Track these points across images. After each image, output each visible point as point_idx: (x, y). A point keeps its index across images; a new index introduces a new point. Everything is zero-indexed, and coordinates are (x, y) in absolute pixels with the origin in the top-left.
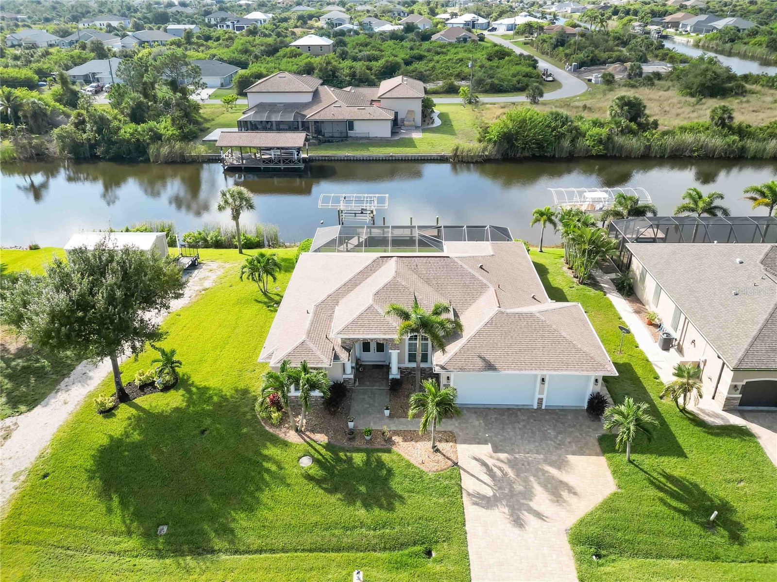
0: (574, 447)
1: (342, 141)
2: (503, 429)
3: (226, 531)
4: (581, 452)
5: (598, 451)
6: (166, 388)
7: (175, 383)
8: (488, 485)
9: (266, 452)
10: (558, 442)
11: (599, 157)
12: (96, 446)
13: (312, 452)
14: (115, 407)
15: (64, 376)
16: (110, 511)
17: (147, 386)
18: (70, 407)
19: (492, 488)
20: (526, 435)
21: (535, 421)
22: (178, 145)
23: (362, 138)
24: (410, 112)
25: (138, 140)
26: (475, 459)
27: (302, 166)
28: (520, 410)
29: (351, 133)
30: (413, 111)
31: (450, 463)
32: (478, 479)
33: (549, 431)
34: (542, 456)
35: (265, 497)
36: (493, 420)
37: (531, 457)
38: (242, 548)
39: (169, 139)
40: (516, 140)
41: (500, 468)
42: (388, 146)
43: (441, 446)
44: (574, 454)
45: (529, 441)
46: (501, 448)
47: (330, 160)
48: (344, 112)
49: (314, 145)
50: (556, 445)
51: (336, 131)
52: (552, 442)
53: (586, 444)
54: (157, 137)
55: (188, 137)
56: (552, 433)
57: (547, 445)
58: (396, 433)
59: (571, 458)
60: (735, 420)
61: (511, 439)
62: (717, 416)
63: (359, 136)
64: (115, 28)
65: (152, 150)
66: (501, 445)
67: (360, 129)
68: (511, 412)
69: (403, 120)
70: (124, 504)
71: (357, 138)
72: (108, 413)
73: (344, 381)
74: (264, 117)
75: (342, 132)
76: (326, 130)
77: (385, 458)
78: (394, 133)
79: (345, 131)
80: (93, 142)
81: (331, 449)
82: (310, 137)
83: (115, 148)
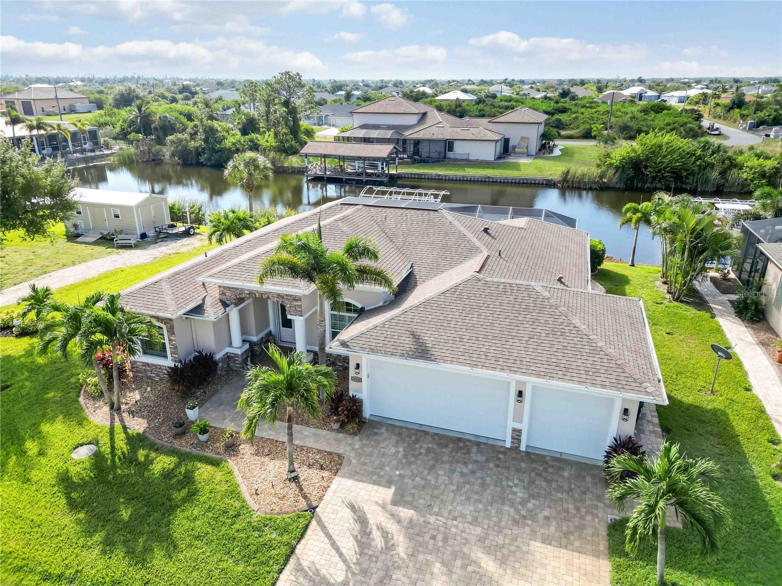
0: (553, 529)
1: (439, 161)
2: (432, 468)
4: (564, 541)
5: (601, 548)
8: (345, 561)
10: (523, 512)
17: (2, 329)
19: (349, 567)
20: (467, 486)
21: (497, 466)
23: (459, 160)
24: (524, 139)
26: (352, 507)
28: (478, 444)
29: (450, 155)
30: (527, 138)
31: (303, 504)
32: (333, 544)
33: (515, 489)
34: (478, 530)
36: (423, 451)
37: (457, 527)
40: (646, 167)
41: (385, 535)
42: (488, 168)
44: (546, 540)
45: (468, 499)
46: (409, 499)
48: (448, 133)
49: (408, 163)
50: (517, 517)
51: (433, 151)
52: (512, 510)
53: (581, 528)
57: (499, 512)
59: (537, 547)
61: (436, 487)
63: (458, 157)
66: (413, 495)
67: (460, 150)
68: (461, 444)
69: (514, 147)
71: (455, 160)
73: (228, 357)
74: (361, 133)
75: (440, 153)
76: (424, 150)
77: (203, 471)
78: (499, 158)
79: (443, 151)
80: (200, 150)
81: (136, 441)
82: (405, 156)
83: (217, 156)
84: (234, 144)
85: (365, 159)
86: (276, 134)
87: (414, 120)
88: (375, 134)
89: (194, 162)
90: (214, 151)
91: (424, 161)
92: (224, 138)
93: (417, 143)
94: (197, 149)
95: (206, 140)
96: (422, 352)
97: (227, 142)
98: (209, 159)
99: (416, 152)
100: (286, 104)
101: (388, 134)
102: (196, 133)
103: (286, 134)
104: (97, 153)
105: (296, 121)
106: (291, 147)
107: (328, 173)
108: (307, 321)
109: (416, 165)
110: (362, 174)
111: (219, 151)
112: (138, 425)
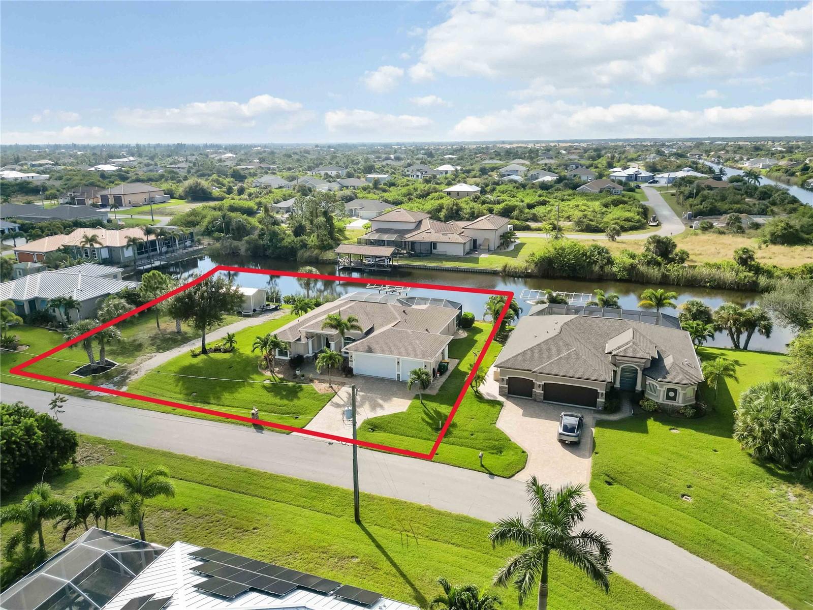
1: (427, 256)
3: (219, 398)
4: (402, 398)
5: (411, 398)
6: (225, 351)
7: (232, 350)
8: (344, 401)
9: (252, 376)
11: (621, 280)
12: (183, 365)
13: (272, 379)
14: (199, 355)
15: (185, 343)
16: (177, 386)
17: (217, 350)
18: (180, 353)
20: (381, 388)
21: (392, 384)
22: (316, 251)
23: (440, 255)
24: (486, 240)
25: (292, 247)
27: (389, 270)
28: (388, 380)
29: (434, 251)
30: (488, 239)
31: (333, 392)
32: (341, 399)
34: (380, 396)
35: (240, 390)
36: (370, 381)
37: (376, 396)
38: (222, 404)
39: (311, 248)
40: (554, 263)
42: (458, 261)
43: (334, 386)
44: (398, 397)
45: (380, 391)
47: (413, 267)
48: (433, 237)
49: (406, 257)
50: (392, 394)
51: (424, 249)
52: (391, 392)
53: (408, 395)
54: (304, 245)
55: (325, 247)
56: (395, 389)
57: (388, 393)
58: (318, 379)
59: (395, 399)
60: (501, 399)
61: (372, 389)
62: (494, 396)
63: (440, 253)
64: (331, 177)
65: (300, 253)
67: (440, 249)
68: (383, 380)
69: (480, 245)
70: (183, 385)
71: (438, 255)
72: (195, 356)
73: (308, 357)
74: (376, 237)
75: (428, 250)
76: (417, 248)
77: (304, 386)
78: (468, 253)
79: (429, 249)
80: (266, 246)
81: (281, 379)
82: (405, 252)
83: (278, 251)
84: (290, 243)
85: (376, 257)
86: (318, 236)
87: (412, 226)
88: (385, 237)
89: (262, 255)
90: (276, 247)
91: (417, 256)
92: (284, 239)
93: (413, 243)
94: (264, 245)
95: (271, 240)
96: (370, 350)
97: (285, 241)
98: (273, 253)
99: (413, 249)
100: (325, 214)
101: (393, 237)
102: (264, 234)
103: (325, 235)
104: (195, 248)
105: (332, 225)
106: (329, 244)
107: (352, 264)
108: (335, 343)
109: (411, 259)
110: (374, 265)
111: (280, 248)
112: (281, 376)
